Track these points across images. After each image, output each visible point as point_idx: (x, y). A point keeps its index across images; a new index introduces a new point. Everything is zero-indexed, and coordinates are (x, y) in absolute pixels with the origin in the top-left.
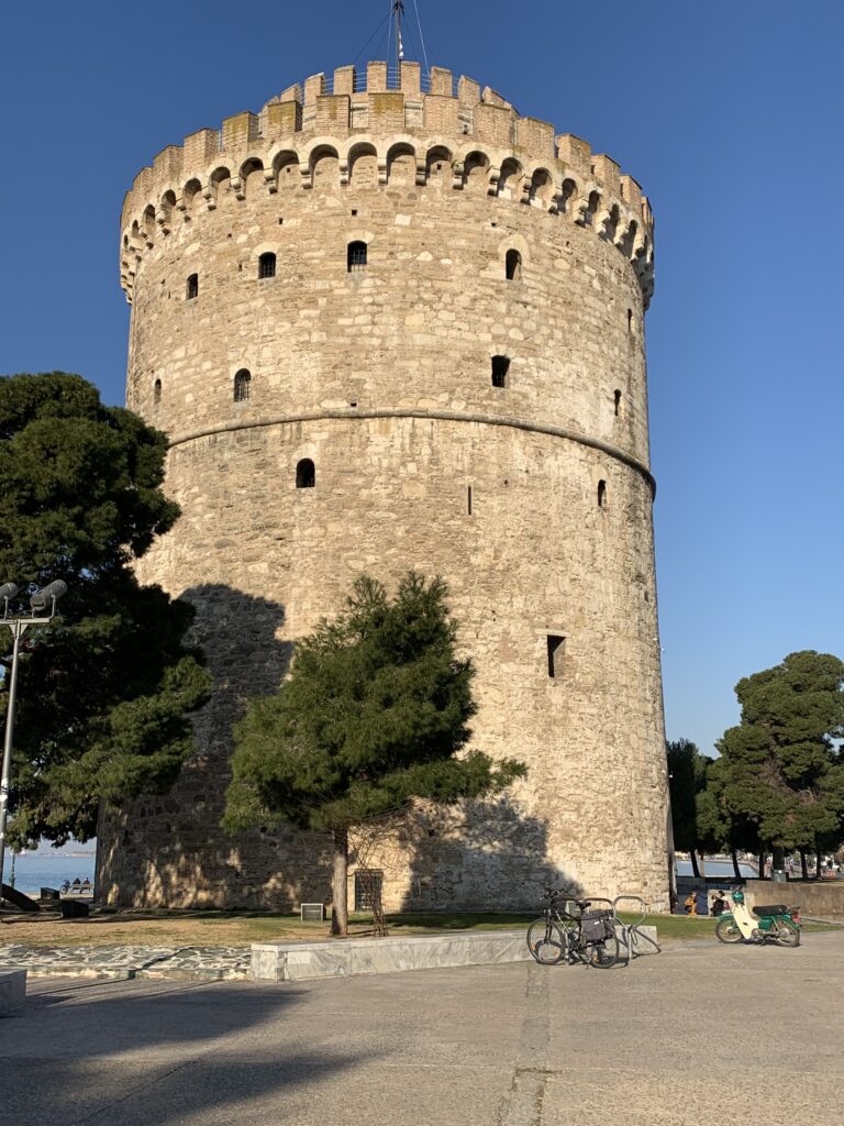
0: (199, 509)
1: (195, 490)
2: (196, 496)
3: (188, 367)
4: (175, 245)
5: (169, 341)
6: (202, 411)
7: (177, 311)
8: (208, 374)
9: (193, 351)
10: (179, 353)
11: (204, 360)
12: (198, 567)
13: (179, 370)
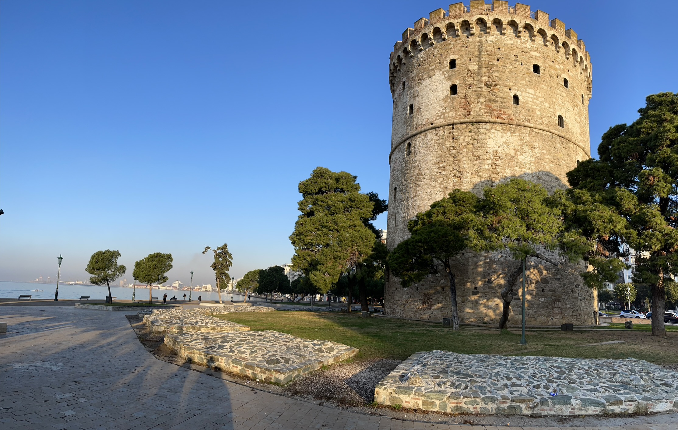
0: (547, 160)
1: (544, 151)
2: (545, 154)
3: (536, 100)
4: (524, 45)
5: (524, 82)
6: (545, 121)
7: (527, 73)
8: (548, 108)
9: (540, 95)
10: (532, 91)
11: (546, 102)
12: (549, 184)
13: (532, 98)
